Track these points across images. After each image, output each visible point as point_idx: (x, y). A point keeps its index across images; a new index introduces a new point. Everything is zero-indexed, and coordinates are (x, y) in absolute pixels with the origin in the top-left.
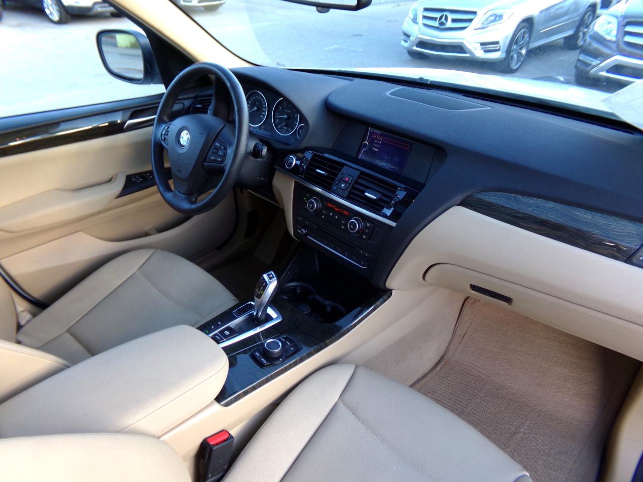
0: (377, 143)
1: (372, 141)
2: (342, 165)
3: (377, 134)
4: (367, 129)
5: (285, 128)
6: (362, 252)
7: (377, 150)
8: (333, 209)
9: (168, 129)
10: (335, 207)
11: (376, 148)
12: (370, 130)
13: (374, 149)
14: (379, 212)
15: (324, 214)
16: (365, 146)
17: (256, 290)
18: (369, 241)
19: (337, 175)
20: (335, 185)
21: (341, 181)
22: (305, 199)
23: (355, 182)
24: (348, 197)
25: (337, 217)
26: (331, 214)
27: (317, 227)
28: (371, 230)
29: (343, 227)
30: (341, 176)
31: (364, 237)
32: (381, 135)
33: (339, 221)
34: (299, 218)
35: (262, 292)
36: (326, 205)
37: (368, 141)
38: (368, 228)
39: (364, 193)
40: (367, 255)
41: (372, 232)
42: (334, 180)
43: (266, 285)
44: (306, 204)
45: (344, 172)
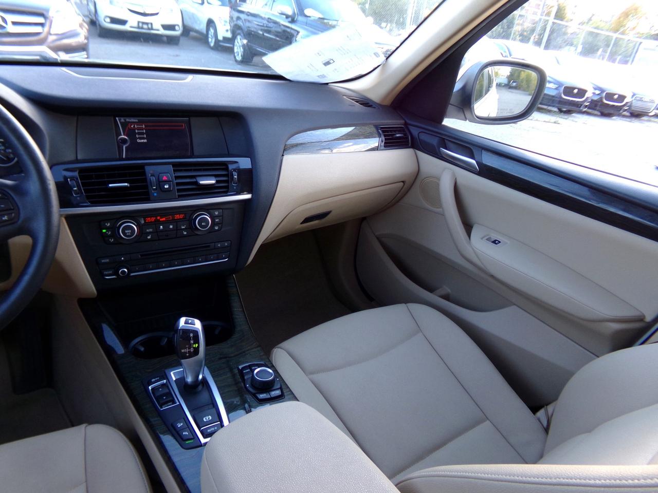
0: (139, 134)
1: (131, 133)
2: (142, 167)
3: (134, 122)
4: (116, 122)
6: (219, 245)
7: (145, 141)
8: (159, 221)
10: (158, 218)
11: (143, 138)
12: (120, 120)
13: (139, 141)
14: (225, 194)
15: (150, 233)
16: (124, 141)
17: (183, 351)
18: (223, 229)
19: (145, 180)
20: (153, 191)
21: (160, 183)
22: (104, 231)
23: (177, 178)
24: (179, 196)
25: (171, 227)
26: (161, 227)
27: (141, 255)
28: (221, 218)
29: (185, 233)
30: (153, 179)
31: (217, 228)
32: (140, 123)
33: (177, 229)
34: (103, 261)
35: (197, 345)
36: (145, 222)
37: (124, 135)
38: (217, 216)
39: (196, 183)
40: (226, 244)
41: (223, 218)
42: (146, 187)
43: (195, 332)
44: (110, 236)
45: (151, 172)
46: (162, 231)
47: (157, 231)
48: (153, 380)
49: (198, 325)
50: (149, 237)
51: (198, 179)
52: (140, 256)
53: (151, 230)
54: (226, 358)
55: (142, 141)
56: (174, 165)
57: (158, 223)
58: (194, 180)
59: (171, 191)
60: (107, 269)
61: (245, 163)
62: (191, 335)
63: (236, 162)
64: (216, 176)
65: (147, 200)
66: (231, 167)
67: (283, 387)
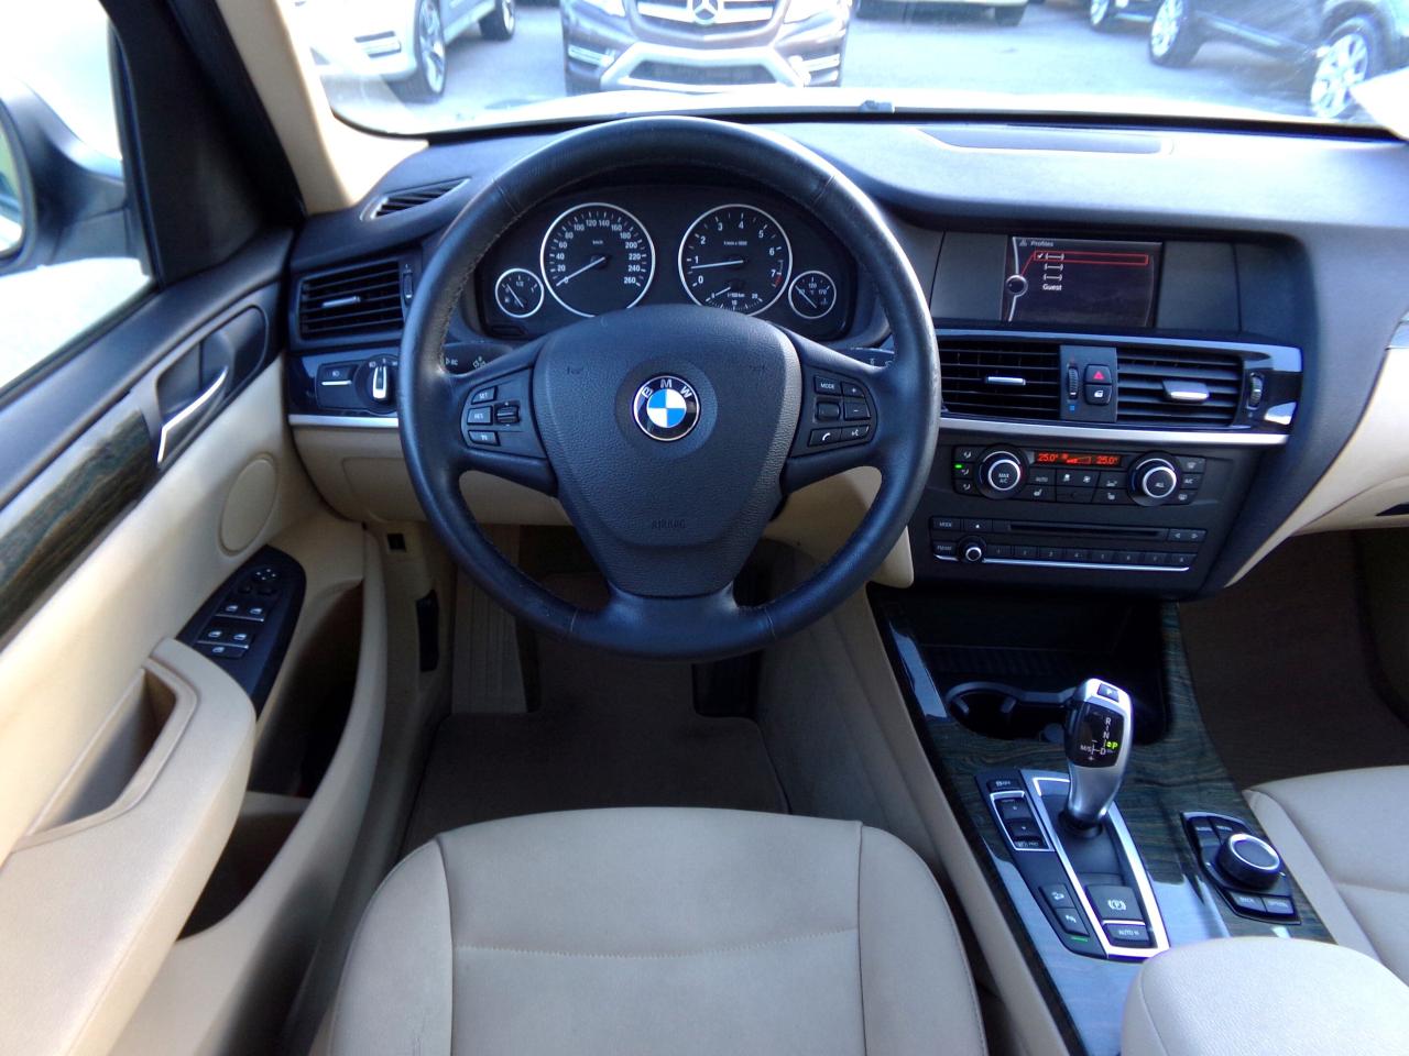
0: (1050, 272)
1: (1034, 271)
2: (1054, 346)
3: (1045, 248)
4: (1010, 243)
5: (735, 295)
6: (1178, 536)
7: (1059, 288)
8: (1064, 463)
9: (495, 398)
10: (1065, 456)
11: (1055, 283)
12: (1018, 242)
13: (1046, 287)
14: (1224, 424)
15: (1041, 485)
16: (1017, 286)
17: (1083, 748)
18: (1194, 503)
19: (1056, 375)
20: (1069, 401)
21: (1087, 384)
22: (959, 466)
23: (1122, 377)
24: (1121, 418)
25: (1087, 479)
26: (1067, 476)
27: (1013, 527)
28: (1198, 477)
29: (1112, 497)
30: (1074, 375)
31: (1182, 497)
32: (1056, 249)
33: (1097, 486)
34: (942, 524)
35: (1115, 745)
36: (1036, 462)
37: (1020, 273)
38: (1191, 473)
39: (1162, 394)
40: (1194, 536)
41: (1202, 480)
42: (1056, 390)
43: (1118, 719)
44: (967, 479)
45: (1073, 360)
46: (1066, 485)
47: (1057, 483)
48: (999, 783)
49: (1123, 703)
50: (1037, 494)
51: (1168, 385)
52: (1009, 528)
53: (1045, 479)
54: (1149, 782)
55: (1053, 288)
56: (1121, 348)
57: (1061, 466)
58: (1157, 387)
59: (1105, 404)
60: (946, 542)
61: (1285, 359)
62: (1108, 721)
63: (1264, 356)
64: (1208, 382)
65: (1054, 416)
66: (1248, 365)
67: (1296, 897)
